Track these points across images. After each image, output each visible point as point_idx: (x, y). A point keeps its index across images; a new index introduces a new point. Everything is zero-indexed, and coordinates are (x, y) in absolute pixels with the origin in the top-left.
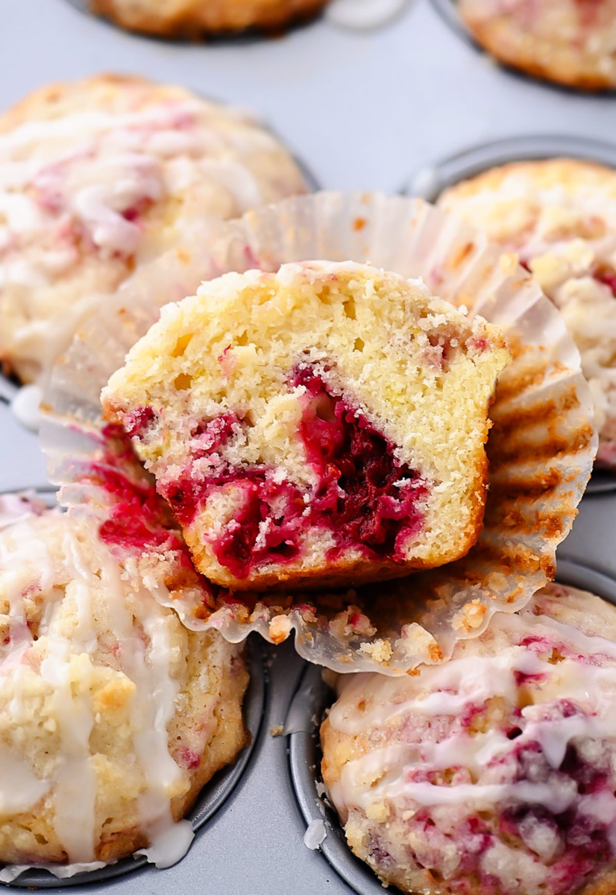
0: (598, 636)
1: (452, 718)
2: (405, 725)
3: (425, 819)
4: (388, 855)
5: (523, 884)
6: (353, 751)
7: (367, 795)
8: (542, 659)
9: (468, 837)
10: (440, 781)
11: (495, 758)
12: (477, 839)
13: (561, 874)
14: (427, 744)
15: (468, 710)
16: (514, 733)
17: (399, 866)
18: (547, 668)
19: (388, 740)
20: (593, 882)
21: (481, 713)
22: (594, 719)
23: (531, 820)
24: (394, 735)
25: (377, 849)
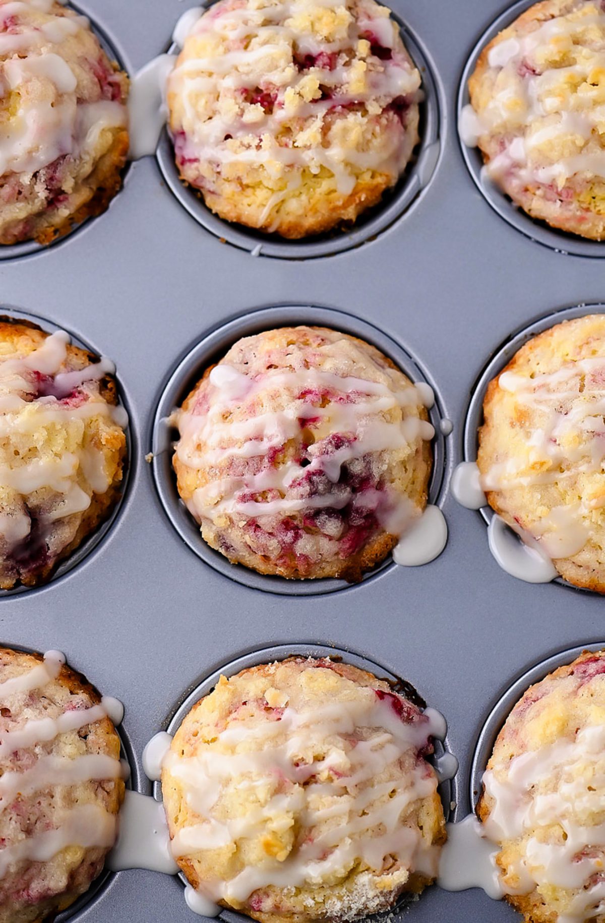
0: (350, 376)
1: (261, 458)
2: (231, 464)
3: (253, 524)
4: (232, 546)
5: (324, 556)
6: (198, 482)
7: (213, 512)
8: (315, 407)
9: (285, 534)
10: (260, 499)
11: (294, 482)
12: (290, 534)
13: (347, 546)
14: (247, 477)
15: (272, 452)
16: (304, 463)
17: (240, 554)
18: (320, 412)
19: (221, 474)
20: (369, 543)
21: (281, 452)
22: (356, 443)
23: (323, 517)
24: (225, 471)
25: (225, 543)
